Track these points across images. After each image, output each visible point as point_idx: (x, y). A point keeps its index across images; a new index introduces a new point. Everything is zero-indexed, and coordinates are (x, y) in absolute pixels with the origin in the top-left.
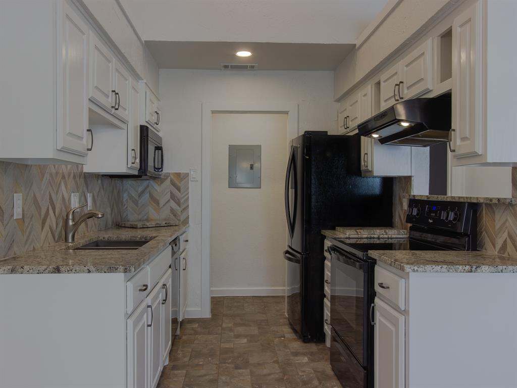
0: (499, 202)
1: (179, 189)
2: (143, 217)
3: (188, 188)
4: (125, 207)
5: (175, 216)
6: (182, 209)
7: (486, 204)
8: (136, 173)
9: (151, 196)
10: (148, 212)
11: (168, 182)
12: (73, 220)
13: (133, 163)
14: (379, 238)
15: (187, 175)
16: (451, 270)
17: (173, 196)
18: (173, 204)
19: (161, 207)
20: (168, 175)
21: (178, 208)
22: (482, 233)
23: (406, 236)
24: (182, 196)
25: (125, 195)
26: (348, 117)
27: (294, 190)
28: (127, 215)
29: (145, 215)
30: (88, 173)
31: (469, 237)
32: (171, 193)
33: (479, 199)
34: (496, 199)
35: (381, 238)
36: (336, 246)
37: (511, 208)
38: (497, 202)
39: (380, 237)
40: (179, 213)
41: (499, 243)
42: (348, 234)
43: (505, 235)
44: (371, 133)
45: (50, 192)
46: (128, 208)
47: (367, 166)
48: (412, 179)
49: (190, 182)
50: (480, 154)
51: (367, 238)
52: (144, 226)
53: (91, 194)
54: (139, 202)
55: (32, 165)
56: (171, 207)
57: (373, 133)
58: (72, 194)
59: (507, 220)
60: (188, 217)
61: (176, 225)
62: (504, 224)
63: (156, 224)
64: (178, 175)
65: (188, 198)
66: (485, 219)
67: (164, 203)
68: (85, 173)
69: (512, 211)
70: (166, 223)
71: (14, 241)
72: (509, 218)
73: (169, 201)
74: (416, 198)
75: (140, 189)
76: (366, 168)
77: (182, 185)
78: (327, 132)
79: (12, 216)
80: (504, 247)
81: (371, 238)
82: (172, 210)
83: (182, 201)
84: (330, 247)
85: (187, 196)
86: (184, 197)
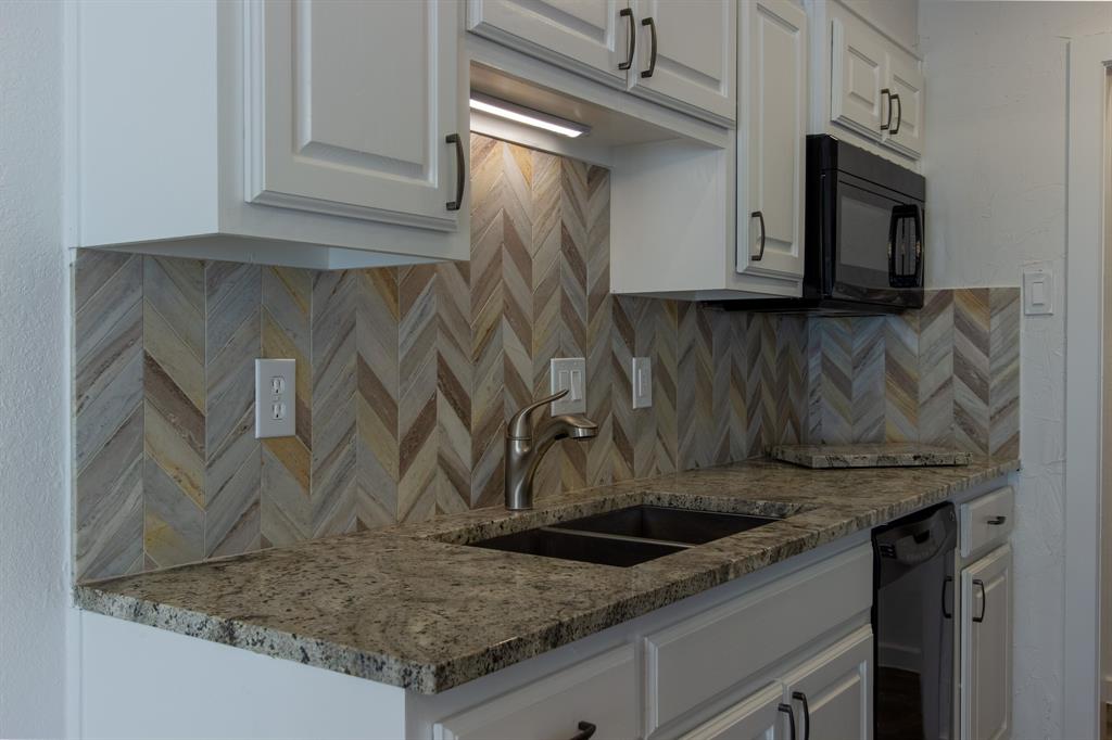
1: (982, 343)
2: (868, 429)
3: (1015, 341)
4: (816, 398)
5: (970, 431)
6: (993, 410)
8: (796, 292)
9: (893, 367)
10: (883, 416)
11: (945, 320)
12: (527, 440)
13: (757, 258)
15: (1013, 296)
17: (962, 367)
18: (962, 393)
19: (921, 402)
20: (945, 297)
21: (980, 404)
24: (995, 366)
25: (814, 362)
28: (820, 423)
29: (874, 425)
30: (633, 297)
32: (957, 357)
40: (986, 425)
45: (440, 356)
46: (823, 400)
49: (1023, 321)
52: (836, 465)
53: (647, 362)
54: (855, 384)
55: (346, 272)
56: (955, 403)
58: (552, 360)
60: (1015, 439)
61: (955, 466)
63: (880, 459)
64: (981, 297)
65: (1016, 374)
67: (934, 390)
68: (616, 297)
70: (915, 458)
71: (257, 503)
73: (948, 383)
75: (858, 344)
77: (993, 326)
79: (248, 427)
82: (959, 412)
83: (994, 383)
85: (1011, 368)
86: (999, 370)
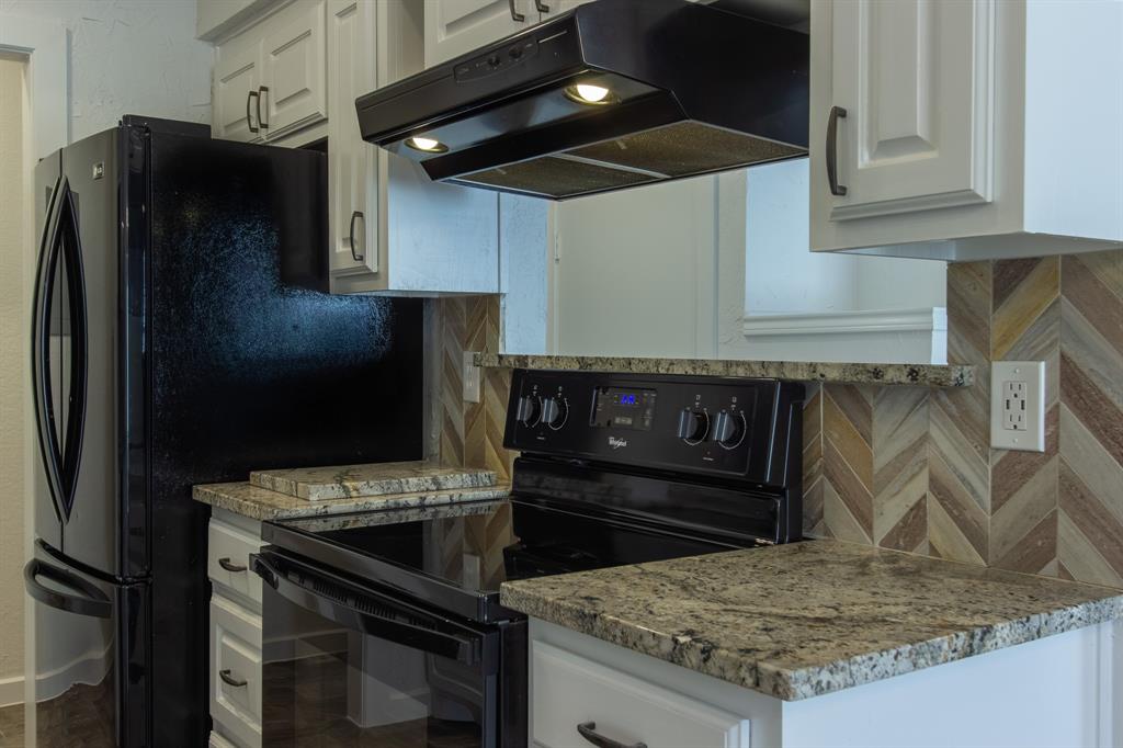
0: (914, 379)
7: (832, 387)
14: (422, 507)
16: (922, 661)
22: (811, 478)
23: (500, 491)
26: (264, 89)
27: (67, 341)
31: (784, 495)
33: (821, 370)
34: (899, 368)
35: (431, 506)
36: (281, 550)
37: (944, 398)
38: (905, 379)
39: (427, 502)
41: (889, 514)
42: (314, 498)
43: (919, 487)
44: (409, 134)
47: (361, 258)
48: (502, 303)
50: (989, 200)
51: (386, 510)
57: (418, 132)
59: (925, 438)
62: (915, 448)
66: (828, 432)
69: (953, 409)
72: (935, 433)
74: (531, 367)
76: (359, 264)
78: (208, 128)
80: (913, 525)
81: (397, 508)
84: (262, 555)
